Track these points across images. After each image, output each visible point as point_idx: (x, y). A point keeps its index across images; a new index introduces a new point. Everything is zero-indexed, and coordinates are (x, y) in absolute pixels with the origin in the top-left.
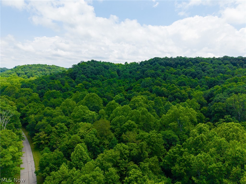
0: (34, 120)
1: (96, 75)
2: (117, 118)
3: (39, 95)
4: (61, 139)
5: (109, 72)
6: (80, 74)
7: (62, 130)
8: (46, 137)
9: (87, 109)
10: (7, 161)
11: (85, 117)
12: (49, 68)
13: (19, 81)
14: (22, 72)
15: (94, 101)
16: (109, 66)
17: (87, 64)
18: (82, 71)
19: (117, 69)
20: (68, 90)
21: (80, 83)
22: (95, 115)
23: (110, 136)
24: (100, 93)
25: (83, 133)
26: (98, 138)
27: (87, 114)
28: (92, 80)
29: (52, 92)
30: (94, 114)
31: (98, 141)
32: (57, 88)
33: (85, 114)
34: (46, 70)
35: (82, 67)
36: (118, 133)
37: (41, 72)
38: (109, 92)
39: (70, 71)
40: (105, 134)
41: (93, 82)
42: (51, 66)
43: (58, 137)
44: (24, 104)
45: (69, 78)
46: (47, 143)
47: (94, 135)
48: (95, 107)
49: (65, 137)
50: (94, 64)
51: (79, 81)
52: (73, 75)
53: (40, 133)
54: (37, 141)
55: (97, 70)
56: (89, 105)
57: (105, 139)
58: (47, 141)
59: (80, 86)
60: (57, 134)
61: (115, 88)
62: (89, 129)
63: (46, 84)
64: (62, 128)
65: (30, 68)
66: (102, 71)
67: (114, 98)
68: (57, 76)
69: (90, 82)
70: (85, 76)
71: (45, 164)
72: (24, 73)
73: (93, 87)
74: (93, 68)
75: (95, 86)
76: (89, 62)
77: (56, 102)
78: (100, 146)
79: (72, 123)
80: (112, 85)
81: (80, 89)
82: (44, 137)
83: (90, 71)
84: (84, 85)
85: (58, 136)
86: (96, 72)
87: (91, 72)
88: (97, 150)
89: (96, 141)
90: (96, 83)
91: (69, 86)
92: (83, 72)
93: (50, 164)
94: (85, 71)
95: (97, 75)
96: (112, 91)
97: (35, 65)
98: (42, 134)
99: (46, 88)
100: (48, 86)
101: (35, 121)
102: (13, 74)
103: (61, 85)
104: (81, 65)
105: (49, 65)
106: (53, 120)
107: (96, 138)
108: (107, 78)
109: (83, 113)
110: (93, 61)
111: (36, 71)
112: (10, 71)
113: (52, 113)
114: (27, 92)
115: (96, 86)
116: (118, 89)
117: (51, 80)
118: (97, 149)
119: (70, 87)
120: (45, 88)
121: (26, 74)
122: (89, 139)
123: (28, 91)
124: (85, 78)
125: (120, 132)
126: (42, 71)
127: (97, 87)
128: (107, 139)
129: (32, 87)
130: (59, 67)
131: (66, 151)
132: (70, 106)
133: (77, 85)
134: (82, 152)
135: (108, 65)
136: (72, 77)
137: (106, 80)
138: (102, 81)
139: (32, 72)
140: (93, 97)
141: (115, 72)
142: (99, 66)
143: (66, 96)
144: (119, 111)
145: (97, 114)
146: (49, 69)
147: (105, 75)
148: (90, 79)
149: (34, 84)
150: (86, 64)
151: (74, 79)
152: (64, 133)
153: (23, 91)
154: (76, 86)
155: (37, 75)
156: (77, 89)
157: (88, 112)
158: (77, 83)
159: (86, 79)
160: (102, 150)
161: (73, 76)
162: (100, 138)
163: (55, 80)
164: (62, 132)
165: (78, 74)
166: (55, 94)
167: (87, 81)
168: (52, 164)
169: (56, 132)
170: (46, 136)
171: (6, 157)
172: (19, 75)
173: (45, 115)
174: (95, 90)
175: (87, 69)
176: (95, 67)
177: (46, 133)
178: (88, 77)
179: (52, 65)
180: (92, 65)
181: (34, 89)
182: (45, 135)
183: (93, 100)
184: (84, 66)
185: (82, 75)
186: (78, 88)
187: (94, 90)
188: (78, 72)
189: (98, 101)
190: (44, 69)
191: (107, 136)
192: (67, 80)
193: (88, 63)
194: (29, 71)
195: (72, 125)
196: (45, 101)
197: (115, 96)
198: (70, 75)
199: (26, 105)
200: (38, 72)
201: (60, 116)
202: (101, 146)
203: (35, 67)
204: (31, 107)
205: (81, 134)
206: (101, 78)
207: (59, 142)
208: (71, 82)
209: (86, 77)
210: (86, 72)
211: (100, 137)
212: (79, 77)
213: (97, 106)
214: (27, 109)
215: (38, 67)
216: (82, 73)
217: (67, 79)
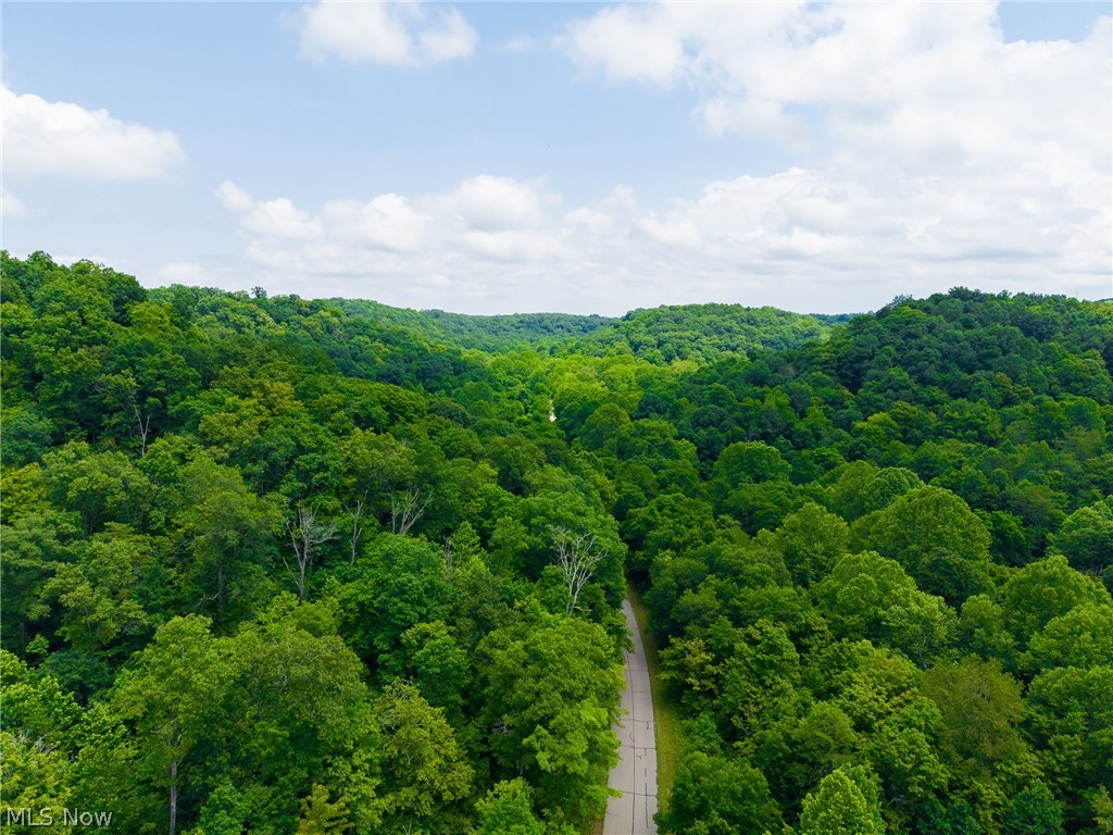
0: (671, 580)
1: (970, 372)
2: (1072, 674)
3: (699, 452)
4: (765, 694)
5: (1050, 358)
6: (886, 363)
7: (775, 658)
8: (710, 668)
9: (900, 579)
10: (571, 758)
11: (885, 616)
12: (748, 322)
13: (633, 375)
14: (647, 338)
15: (940, 534)
16: (1054, 323)
17: (927, 310)
18: (897, 350)
19: (1103, 340)
20: (818, 437)
21: (880, 409)
22: (939, 616)
23: (1015, 766)
24: (983, 479)
25: (870, 707)
26: (945, 758)
27: (896, 601)
28: (945, 395)
29: (748, 451)
30: (934, 611)
31: (943, 775)
32: (772, 423)
33: (886, 600)
34: (736, 328)
35: (897, 326)
36: (1067, 764)
37: (716, 339)
38: (1039, 481)
39: (839, 346)
40: (988, 750)
41: (948, 409)
42: (755, 310)
43: (754, 684)
44: (644, 488)
45: (828, 378)
46: (710, 694)
47: (921, 737)
48: (942, 568)
49: (781, 693)
50: (966, 310)
51: (877, 400)
52: (851, 368)
53: (691, 645)
54: (674, 669)
55: (977, 343)
56: (914, 547)
57: (986, 772)
58: (709, 684)
59: (876, 427)
60: (752, 671)
61: (1080, 458)
62: (903, 690)
63: (730, 402)
64: (773, 649)
65: (676, 321)
66: (1005, 353)
67: (1068, 520)
68: (776, 371)
69: (931, 404)
70: (906, 375)
71: (693, 803)
72: (655, 342)
73: (949, 436)
74: (959, 333)
75: (955, 430)
76: (936, 298)
77: (760, 499)
78: (953, 802)
79: (822, 632)
80: (1061, 436)
81: (874, 442)
82: (702, 666)
83: (940, 350)
84: (897, 420)
85: (757, 680)
86: (972, 354)
87: (945, 357)
88: (932, 816)
89: (932, 771)
90: (968, 415)
91: (825, 419)
92: (899, 356)
93: (714, 812)
94: (911, 348)
95: (977, 374)
96: (1058, 478)
97: (697, 307)
98: (695, 651)
99: (725, 422)
100: (738, 414)
101: (675, 584)
102: (618, 345)
103: (790, 412)
104: (895, 320)
105: (748, 309)
106: (741, 600)
107: (931, 756)
108: (1035, 391)
109: (875, 593)
110: (959, 294)
111: (697, 333)
112: (609, 331)
113: (741, 565)
114: (657, 436)
115: (963, 432)
116: (1103, 468)
117: (751, 389)
118: (934, 810)
119: (830, 428)
120: (722, 420)
121: (660, 344)
122: (895, 753)
123: (660, 430)
124: (907, 387)
125: (1080, 758)
126: (721, 333)
127: (969, 439)
128: (993, 775)
129: (675, 414)
130: (790, 314)
131: (783, 768)
132: (822, 538)
133: (866, 420)
134: (853, 813)
135: (1052, 313)
136: (842, 376)
137: (1026, 398)
138: (1002, 406)
139: (681, 338)
140: (937, 509)
141: (1094, 357)
142: (996, 319)
143: (806, 469)
144: (1087, 635)
145: (952, 611)
146: (746, 326)
147: (1024, 375)
148: (936, 392)
149: (684, 400)
150: (919, 313)
151: (854, 387)
152: (781, 671)
153: (643, 432)
154: (859, 425)
155: (700, 350)
156: (863, 438)
157: (906, 594)
158: (868, 408)
159: (914, 391)
160: (958, 822)
161: (849, 372)
162: (958, 758)
163: (766, 388)
164: (772, 665)
165: (873, 363)
166: (761, 459)
167: (915, 400)
168: (723, 815)
169: (748, 660)
170: (708, 662)
171: (570, 743)
172: (635, 350)
173: (715, 566)
174: (953, 454)
175: (925, 338)
176: (967, 325)
177: (708, 649)
178: (924, 381)
179: (763, 309)
180: (950, 318)
181: (682, 422)
182: (703, 655)
183: (935, 527)
184: (908, 323)
185: (893, 372)
186: (868, 434)
187: (951, 457)
188: (874, 351)
189: (966, 535)
190: (727, 324)
191: (1000, 761)
192: (821, 390)
193: (930, 305)
194: (673, 334)
195: (822, 639)
196: (718, 484)
197: (1077, 513)
198: (835, 365)
199: (650, 496)
200: (704, 339)
201: (773, 589)
202: (958, 800)
203: (695, 317)
204: (665, 511)
205: (859, 711)
206: (994, 386)
207: (754, 709)
208: (836, 403)
209: (911, 382)
210: (914, 352)
211: (954, 753)
212: (877, 378)
213: (955, 564)
214: (650, 518)
215: (705, 319)
216: (895, 360)
217: (819, 383)
